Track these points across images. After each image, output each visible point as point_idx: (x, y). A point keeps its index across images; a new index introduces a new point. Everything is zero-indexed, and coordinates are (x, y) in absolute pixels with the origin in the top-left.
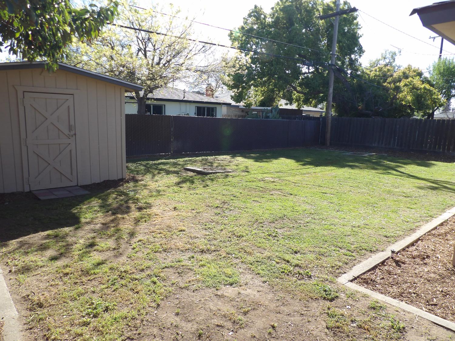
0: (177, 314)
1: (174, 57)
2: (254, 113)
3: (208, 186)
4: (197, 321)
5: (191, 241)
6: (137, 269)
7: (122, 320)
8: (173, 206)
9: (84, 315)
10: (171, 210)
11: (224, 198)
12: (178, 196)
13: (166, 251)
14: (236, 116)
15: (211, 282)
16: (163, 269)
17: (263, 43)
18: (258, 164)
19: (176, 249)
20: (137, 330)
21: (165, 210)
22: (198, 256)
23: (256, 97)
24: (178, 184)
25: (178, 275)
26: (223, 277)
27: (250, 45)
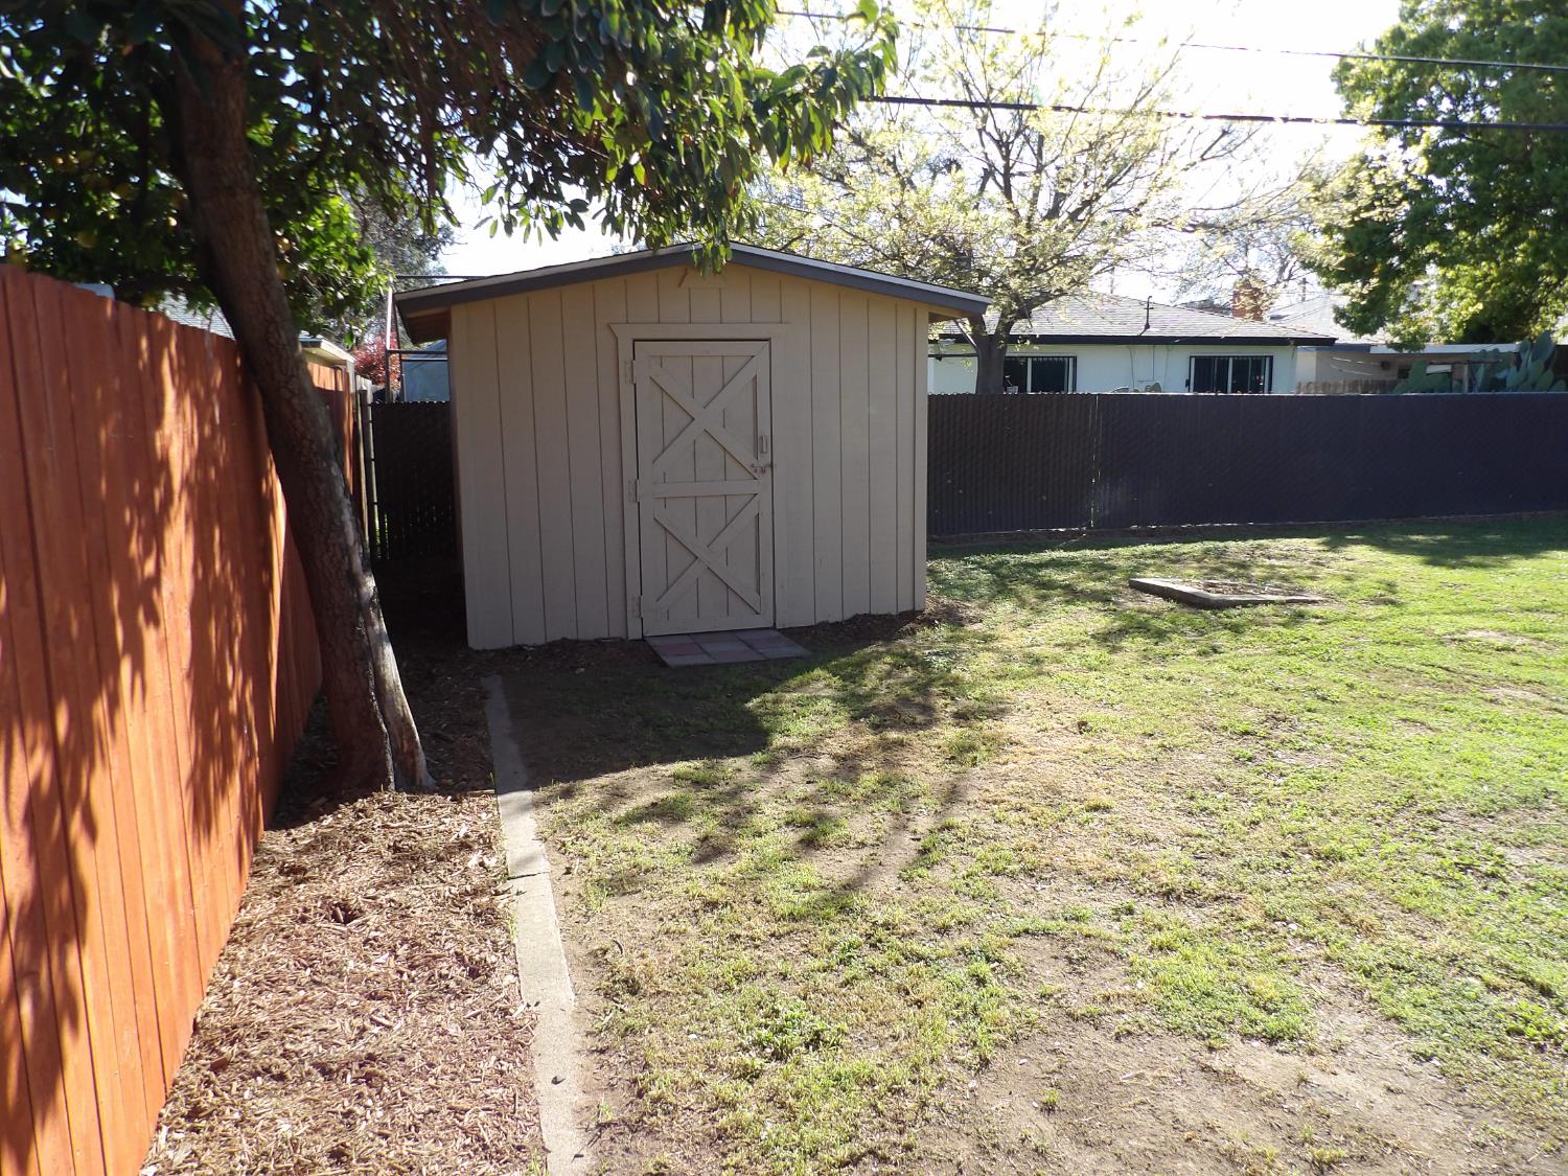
0: (1049, 1109)
1: (1110, 184)
2: (1431, 369)
3: (1215, 651)
4: (1118, 1152)
5: (1130, 851)
6: (925, 924)
7: (858, 1088)
8: (1076, 717)
9: (745, 1043)
10: (1066, 728)
11: (1278, 701)
12: (1099, 682)
13: (1033, 876)
14: (1354, 385)
15: (1187, 1015)
16: (1015, 936)
17: (1488, 83)
18: (1441, 574)
19: (1070, 871)
20: (901, 1132)
21: (1046, 730)
22: (1151, 910)
23: (1444, 305)
24: (1106, 639)
25: (1068, 969)
26: (1242, 1003)
27: (1430, 99)
